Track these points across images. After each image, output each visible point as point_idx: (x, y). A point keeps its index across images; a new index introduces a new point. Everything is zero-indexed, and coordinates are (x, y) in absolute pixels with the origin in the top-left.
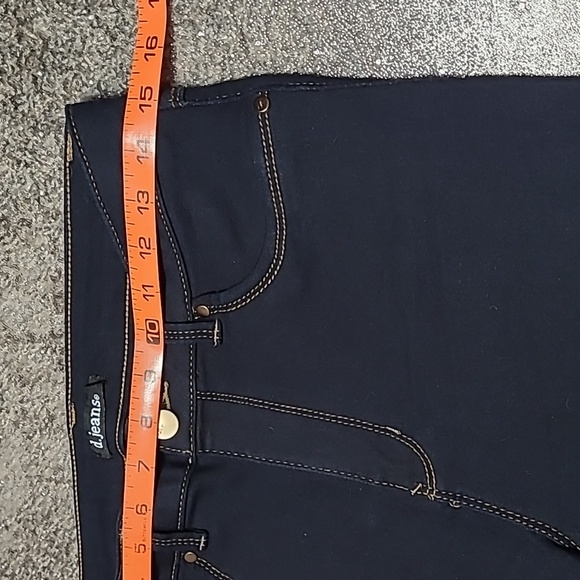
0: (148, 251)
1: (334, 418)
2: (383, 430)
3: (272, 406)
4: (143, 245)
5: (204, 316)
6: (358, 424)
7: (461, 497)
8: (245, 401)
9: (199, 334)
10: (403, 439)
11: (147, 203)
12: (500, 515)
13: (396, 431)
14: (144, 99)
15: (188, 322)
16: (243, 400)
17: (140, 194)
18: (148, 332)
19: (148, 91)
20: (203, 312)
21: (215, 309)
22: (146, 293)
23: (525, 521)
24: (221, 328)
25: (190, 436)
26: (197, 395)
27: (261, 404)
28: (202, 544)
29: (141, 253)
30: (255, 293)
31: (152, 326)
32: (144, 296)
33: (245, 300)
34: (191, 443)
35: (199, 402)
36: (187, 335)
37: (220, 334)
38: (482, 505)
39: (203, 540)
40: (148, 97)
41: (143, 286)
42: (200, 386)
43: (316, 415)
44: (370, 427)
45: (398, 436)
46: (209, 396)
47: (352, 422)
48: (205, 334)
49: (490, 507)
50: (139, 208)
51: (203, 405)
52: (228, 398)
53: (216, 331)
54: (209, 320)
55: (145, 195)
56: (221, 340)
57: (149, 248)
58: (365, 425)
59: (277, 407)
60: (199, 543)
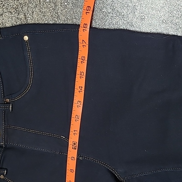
0: (78, 120)
1: (45, 134)
2: (60, 137)
3: (27, 130)
4: (77, 117)
5: (7, 102)
6: (53, 135)
7: (83, 156)
8: (19, 129)
9: (5, 108)
10: (66, 139)
11: (80, 105)
12: (94, 161)
13: (64, 137)
14: (81, 75)
15: (3, 104)
16: (19, 128)
17: (79, 102)
18: (73, 146)
19: (82, 73)
20: (7, 101)
21: (11, 100)
22: (75, 133)
23: (100, 163)
24: (12, 106)
25: (3, 139)
26: (5, 126)
27: (24, 129)
28: (5, 173)
29: (76, 120)
30: (23, 94)
31: (75, 144)
32: (74, 134)
33: (20, 97)
34: (3, 141)
35: (6, 128)
36: (2, 108)
37: (12, 108)
38: (89, 158)
39: (5, 172)
40: (82, 75)
41: (74, 131)
42: (6, 124)
43: (40, 133)
44: (56, 136)
45: (64, 138)
46: (9, 127)
47: (51, 135)
48: (7, 108)
49: (91, 159)
50: (77, 106)
51: (7, 129)
52: (14, 127)
53: (11, 107)
54: (9, 103)
55: (80, 102)
56: (12, 110)
57: (78, 119)
58: (54, 136)
59: (29, 130)
60: (4, 172)
